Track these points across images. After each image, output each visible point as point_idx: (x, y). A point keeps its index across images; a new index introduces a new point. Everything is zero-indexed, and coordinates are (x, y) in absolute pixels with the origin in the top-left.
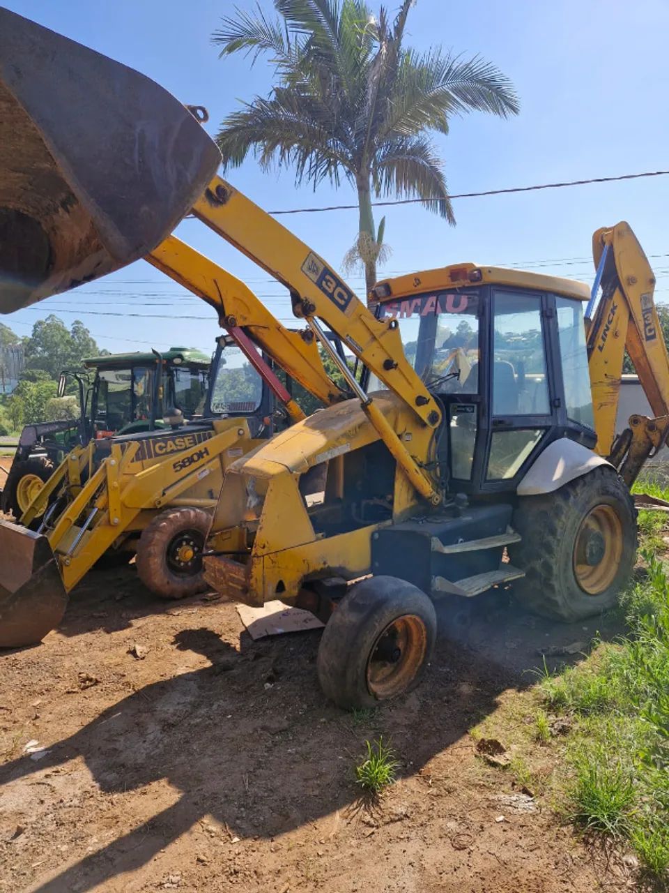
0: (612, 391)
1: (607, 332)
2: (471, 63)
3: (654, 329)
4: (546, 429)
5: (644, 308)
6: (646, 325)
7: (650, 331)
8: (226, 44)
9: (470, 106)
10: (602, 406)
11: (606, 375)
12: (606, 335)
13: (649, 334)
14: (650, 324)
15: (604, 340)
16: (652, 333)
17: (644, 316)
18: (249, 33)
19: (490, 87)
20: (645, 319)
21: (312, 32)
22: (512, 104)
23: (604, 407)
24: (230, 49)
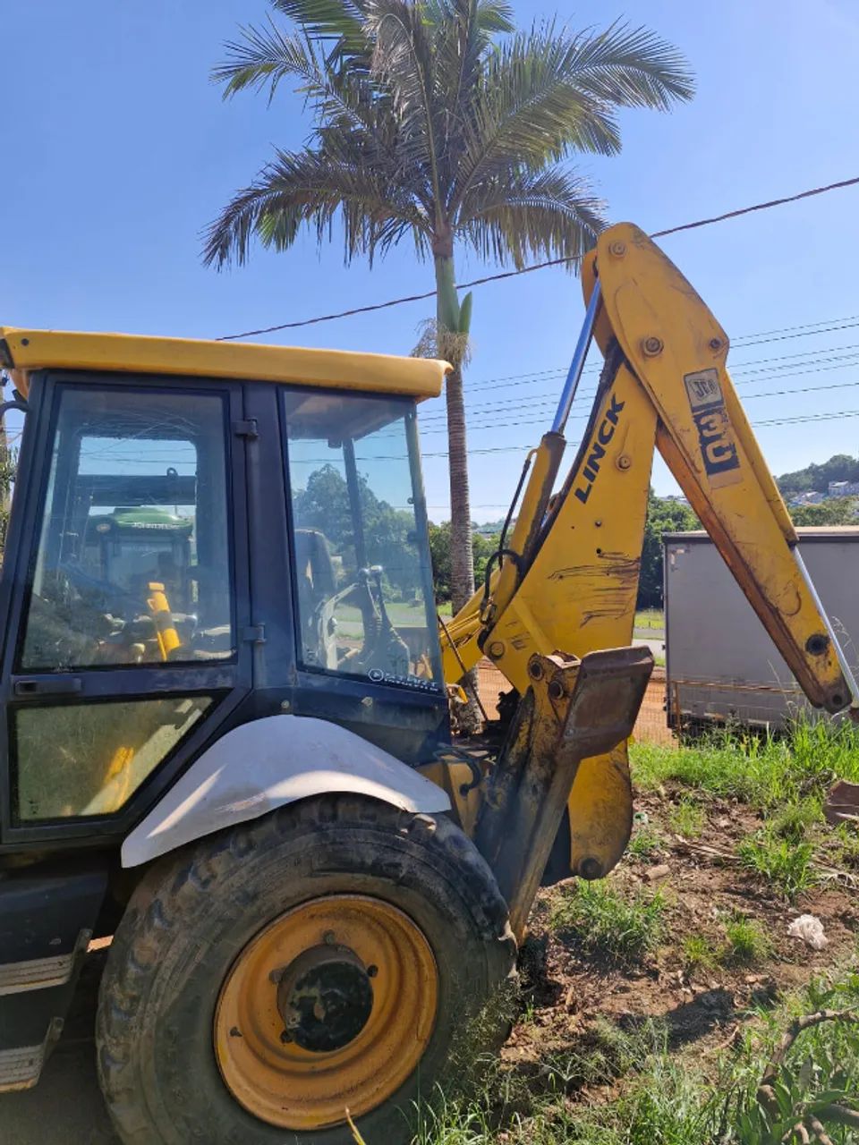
0: (617, 584)
1: (597, 461)
2: (607, 33)
3: (732, 448)
4: (219, 695)
5: (697, 403)
6: (705, 442)
7: (718, 452)
8: (230, 79)
9: (611, 102)
10: (591, 617)
11: (599, 551)
12: (596, 468)
13: (713, 459)
14: (718, 437)
15: (591, 477)
16: (728, 456)
17: (697, 419)
18: (260, 57)
19: (643, 66)
20: (701, 428)
21: (340, 35)
22: (683, 85)
23: (594, 619)
24: (239, 84)
